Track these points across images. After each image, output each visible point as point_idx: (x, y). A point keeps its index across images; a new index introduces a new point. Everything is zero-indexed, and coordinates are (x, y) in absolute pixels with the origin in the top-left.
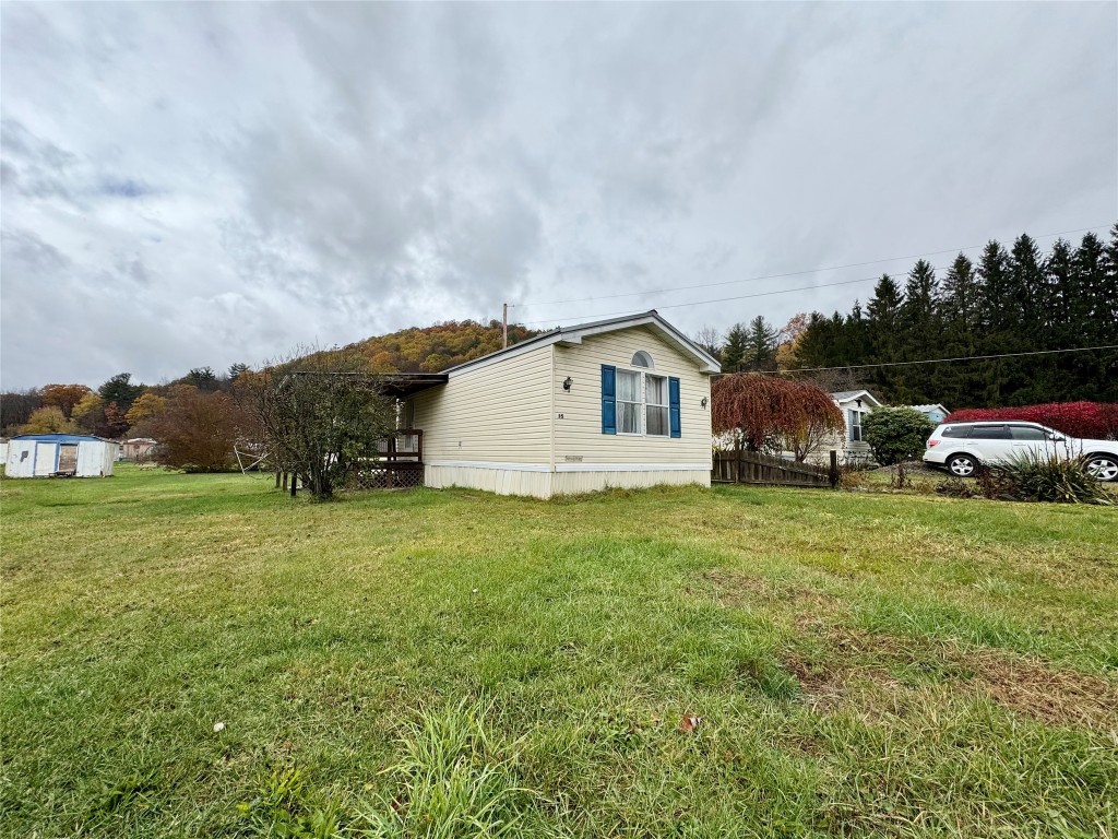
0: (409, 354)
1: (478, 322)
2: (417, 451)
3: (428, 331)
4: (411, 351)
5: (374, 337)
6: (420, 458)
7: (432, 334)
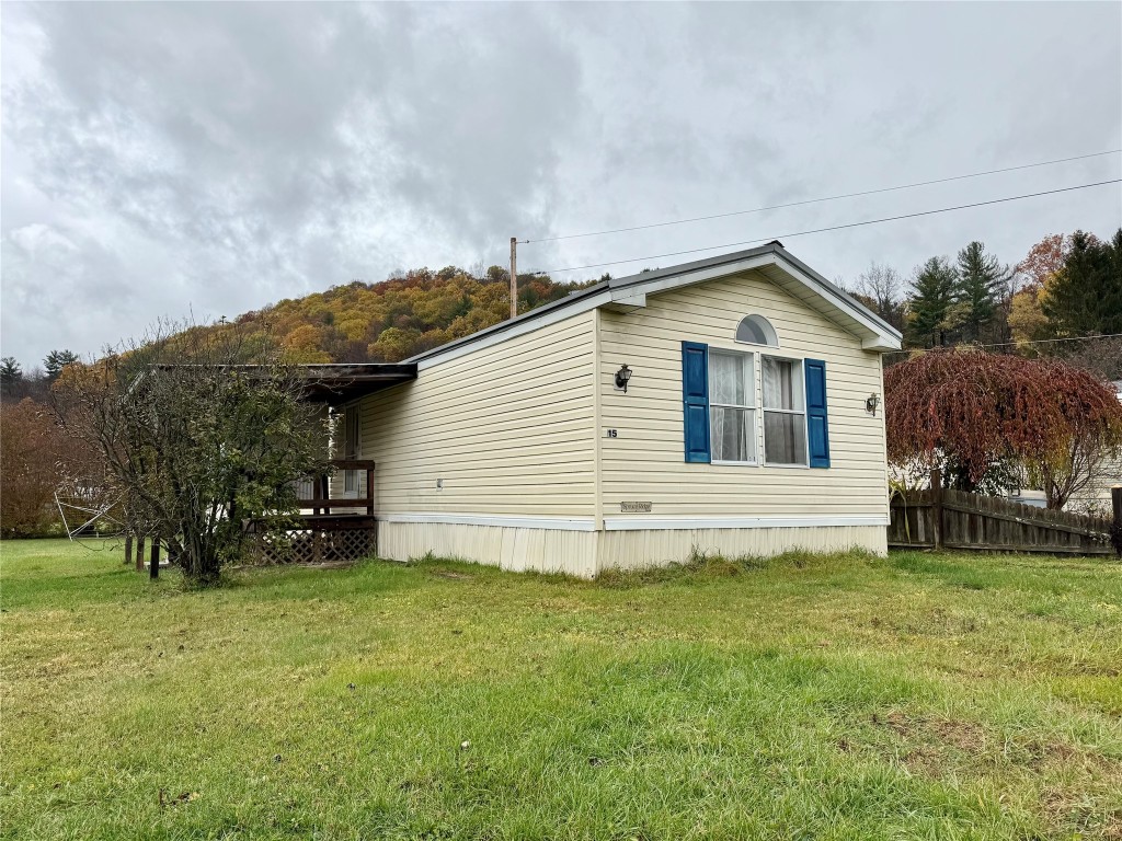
0: (349, 329)
1: (467, 270)
2: (364, 496)
3: (381, 288)
4: (351, 324)
5: (287, 301)
6: (370, 509)
7: (387, 292)
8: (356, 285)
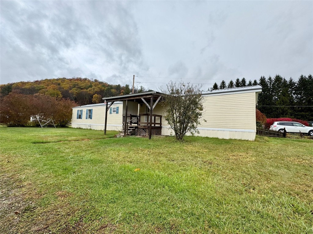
0: (64, 87)
2: (160, 122)
6: (161, 125)
7: (72, 81)
8: (64, 78)
